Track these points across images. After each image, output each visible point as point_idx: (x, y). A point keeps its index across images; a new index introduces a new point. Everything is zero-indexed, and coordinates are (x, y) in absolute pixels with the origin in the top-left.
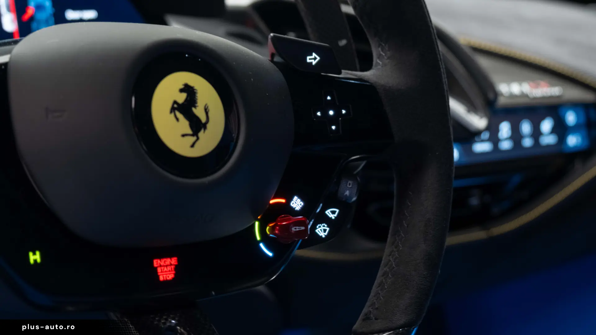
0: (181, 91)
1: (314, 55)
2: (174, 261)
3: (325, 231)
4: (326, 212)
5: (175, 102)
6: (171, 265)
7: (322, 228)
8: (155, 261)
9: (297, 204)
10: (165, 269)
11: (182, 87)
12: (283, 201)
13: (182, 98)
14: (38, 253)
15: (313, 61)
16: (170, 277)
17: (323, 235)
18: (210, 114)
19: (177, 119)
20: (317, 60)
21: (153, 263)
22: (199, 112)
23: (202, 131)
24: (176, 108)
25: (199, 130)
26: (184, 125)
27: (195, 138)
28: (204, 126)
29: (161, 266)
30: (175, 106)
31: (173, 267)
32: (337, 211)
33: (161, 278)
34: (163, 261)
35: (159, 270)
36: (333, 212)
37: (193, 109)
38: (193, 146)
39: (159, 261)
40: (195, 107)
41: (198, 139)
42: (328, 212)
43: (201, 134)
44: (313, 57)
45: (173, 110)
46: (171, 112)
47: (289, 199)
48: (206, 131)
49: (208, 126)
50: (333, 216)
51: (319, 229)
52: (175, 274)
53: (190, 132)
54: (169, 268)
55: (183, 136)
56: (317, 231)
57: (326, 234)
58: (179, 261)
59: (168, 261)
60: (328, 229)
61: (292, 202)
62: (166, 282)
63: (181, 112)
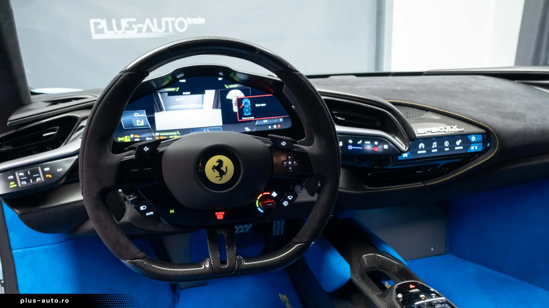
0: (217, 162)
1: (284, 142)
2: (223, 213)
3: (286, 204)
4: (288, 197)
5: (214, 166)
6: (222, 214)
7: (286, 203)
8: (216, 213)
9: (274, 194)
10: (220, 216)
11: (217, 160)
12: (269, 193)
13: (217, 164)
14: (173, 210)
15: (284, 144)
16: (222, 218)
17: (286, 205)
18: (228, 169)
19: (214, 172)
20: (285, 144)
21: (215, 214)
22: (223, 169)
23: (224, 175)
24: (214, 168)
25: (223, 175)
26: (217, 173)
27: (221, 178)
28: (225, 173)
29: (218, 214)
30: (214, 167)
31: (223, 215)
32: (292, 197)
33: (218, 218)
34: (219, 213)
35: (217, 216)
36: (291, 197)
37: (221, 168)
38: (220, 180)
39: (217, 213)
40: (222, 167)
41: (222, 178)
42: (289, 197)
43: (223, 176)
44: (283, 143)
45: (213, 168)
46: (212, 169)
47: (271, 193)
48: (226, 175)
49: (226, 173)
50: (290, 199)
51: (284, 203)
52: (223, 217)
53: (219, 176)
54: (221, 215)
55: (216, 177)
56: (283, 203)
57: (287, 205)
58: (225, 213)
59: (221, 213)
60: (288, 203)
61: (272, 194)
62: (220, 220)
63: (216, 169)
